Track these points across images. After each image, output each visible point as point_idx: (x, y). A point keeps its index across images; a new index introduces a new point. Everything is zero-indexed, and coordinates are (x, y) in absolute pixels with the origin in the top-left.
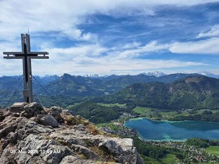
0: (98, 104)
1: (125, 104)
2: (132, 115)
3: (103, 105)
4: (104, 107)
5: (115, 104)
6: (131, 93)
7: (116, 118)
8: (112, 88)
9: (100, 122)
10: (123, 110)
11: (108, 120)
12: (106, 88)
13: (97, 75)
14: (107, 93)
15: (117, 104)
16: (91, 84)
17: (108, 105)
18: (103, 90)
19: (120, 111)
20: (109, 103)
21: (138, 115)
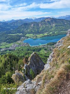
0: (9, 34)
1: (22, 33)
2: (25, 37)
3: (11, 35)
4: (12, 36)
5: (17, 34)
6: (23, 28)
7: (19, 40)
8: (14, 26)
9: (12, 42)
10: (21, 36)
11: (16, 41)
12: (11, 26)
13: (4, 20)
14: (12, 29)
15: (18, 34)
16: (2, 25)
17: (14, 35)
18: (10, 28)
19: (20, 36)
20: (14, 33)
21: (28, 37)
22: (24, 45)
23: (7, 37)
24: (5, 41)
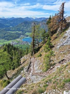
0: (8, 31)
1: (21, 31)
2: (25, 36)
4: (11, 33)
6: (23, 26)
8: (13, 24)
9: (10, 40)
10: (21, 34)
11: (15, 39)
12: (10, 24)
14: (11, 27)
15: (17, 32)
17: (13, 32)
18: (9, 25)
19: (19, 34)
20: (13, 31)
21: (27, 36)
22: (23, 44)
23: (6, 34)
24: (3, 38)
